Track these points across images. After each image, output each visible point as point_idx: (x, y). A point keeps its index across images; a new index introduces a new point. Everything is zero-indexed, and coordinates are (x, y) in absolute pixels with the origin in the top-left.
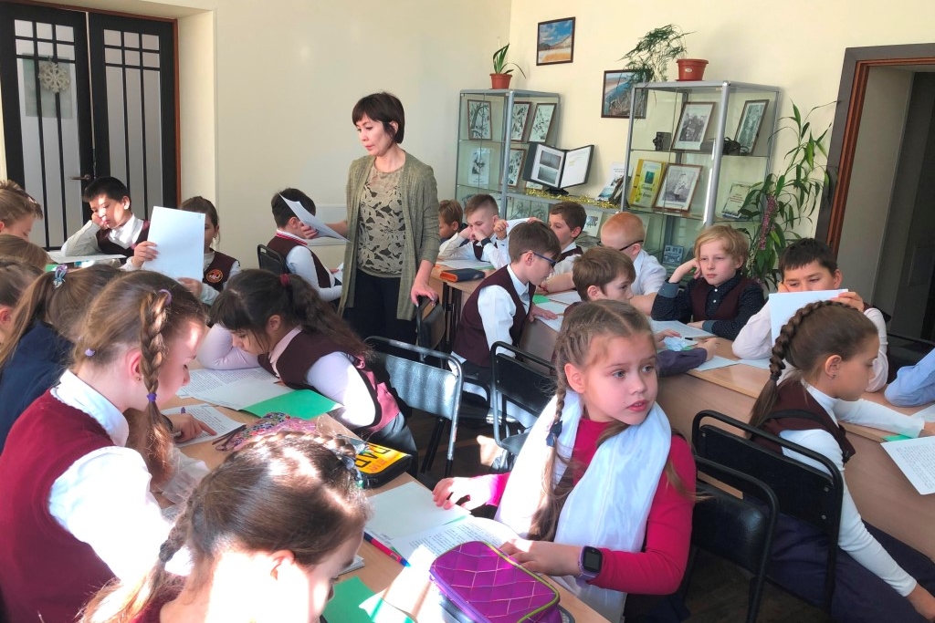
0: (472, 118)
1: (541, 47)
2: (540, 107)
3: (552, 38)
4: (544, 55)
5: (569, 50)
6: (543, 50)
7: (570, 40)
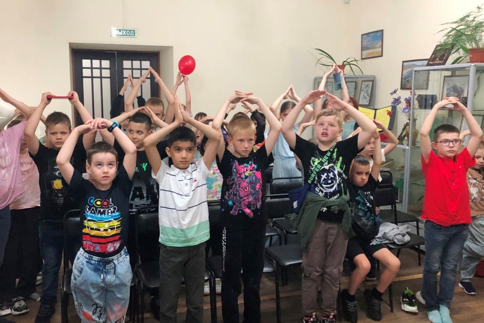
1: (364, 48)
3: (370, 43)
4: (365, 53)
5: (380, 49)
6: (365, 50)
7: (380, 43)
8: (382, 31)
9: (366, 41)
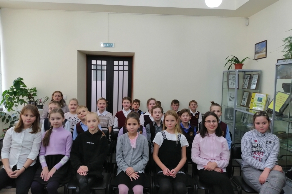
2: (254, 75)
3: (259, 49)
4: (257, 55)
5: (265, 53)
6: (257, 54)
7: (265, 49)
8: (266, 41)
9: (258, 48)
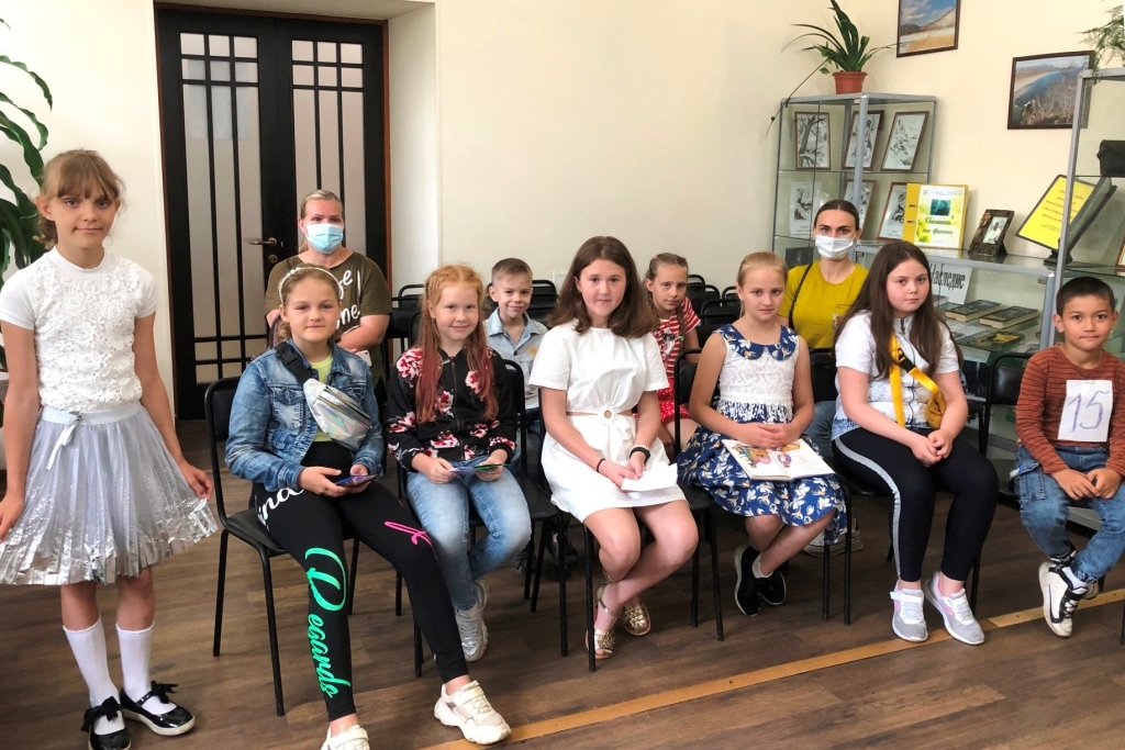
0: (801, 138)
1: (904, 30)
2: (900, 117)
3: (923, 15)
6: (906, 34)
